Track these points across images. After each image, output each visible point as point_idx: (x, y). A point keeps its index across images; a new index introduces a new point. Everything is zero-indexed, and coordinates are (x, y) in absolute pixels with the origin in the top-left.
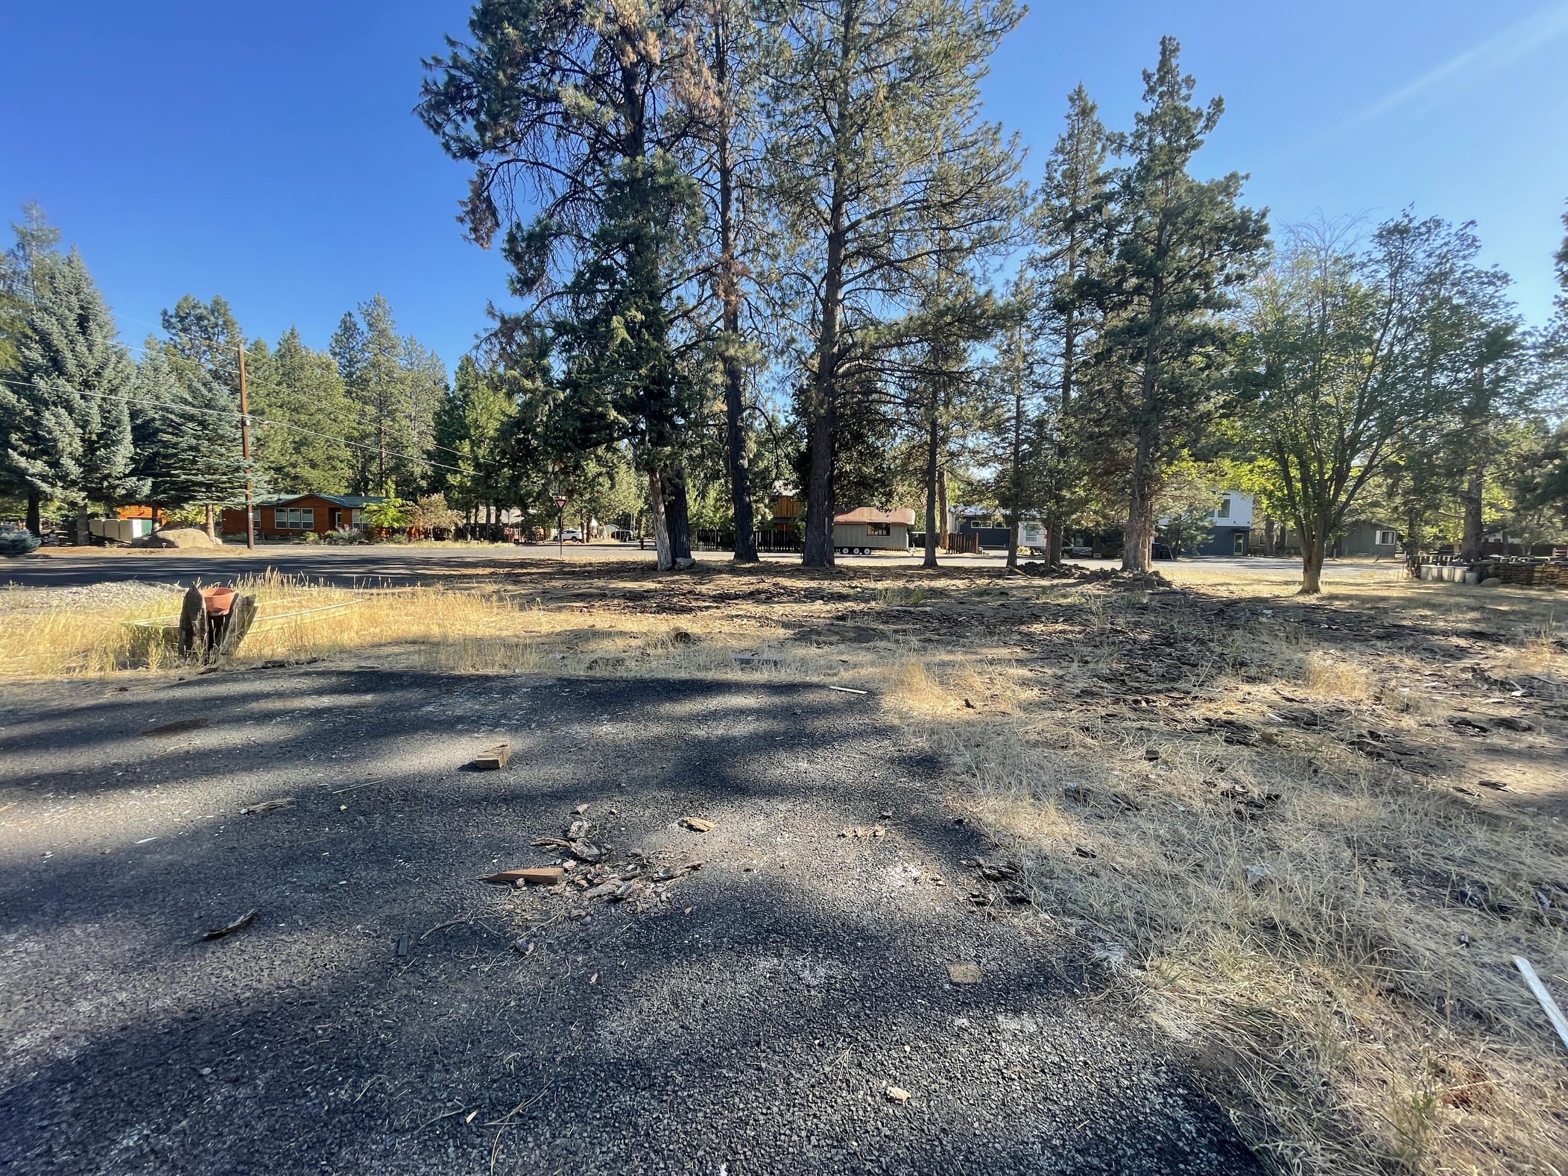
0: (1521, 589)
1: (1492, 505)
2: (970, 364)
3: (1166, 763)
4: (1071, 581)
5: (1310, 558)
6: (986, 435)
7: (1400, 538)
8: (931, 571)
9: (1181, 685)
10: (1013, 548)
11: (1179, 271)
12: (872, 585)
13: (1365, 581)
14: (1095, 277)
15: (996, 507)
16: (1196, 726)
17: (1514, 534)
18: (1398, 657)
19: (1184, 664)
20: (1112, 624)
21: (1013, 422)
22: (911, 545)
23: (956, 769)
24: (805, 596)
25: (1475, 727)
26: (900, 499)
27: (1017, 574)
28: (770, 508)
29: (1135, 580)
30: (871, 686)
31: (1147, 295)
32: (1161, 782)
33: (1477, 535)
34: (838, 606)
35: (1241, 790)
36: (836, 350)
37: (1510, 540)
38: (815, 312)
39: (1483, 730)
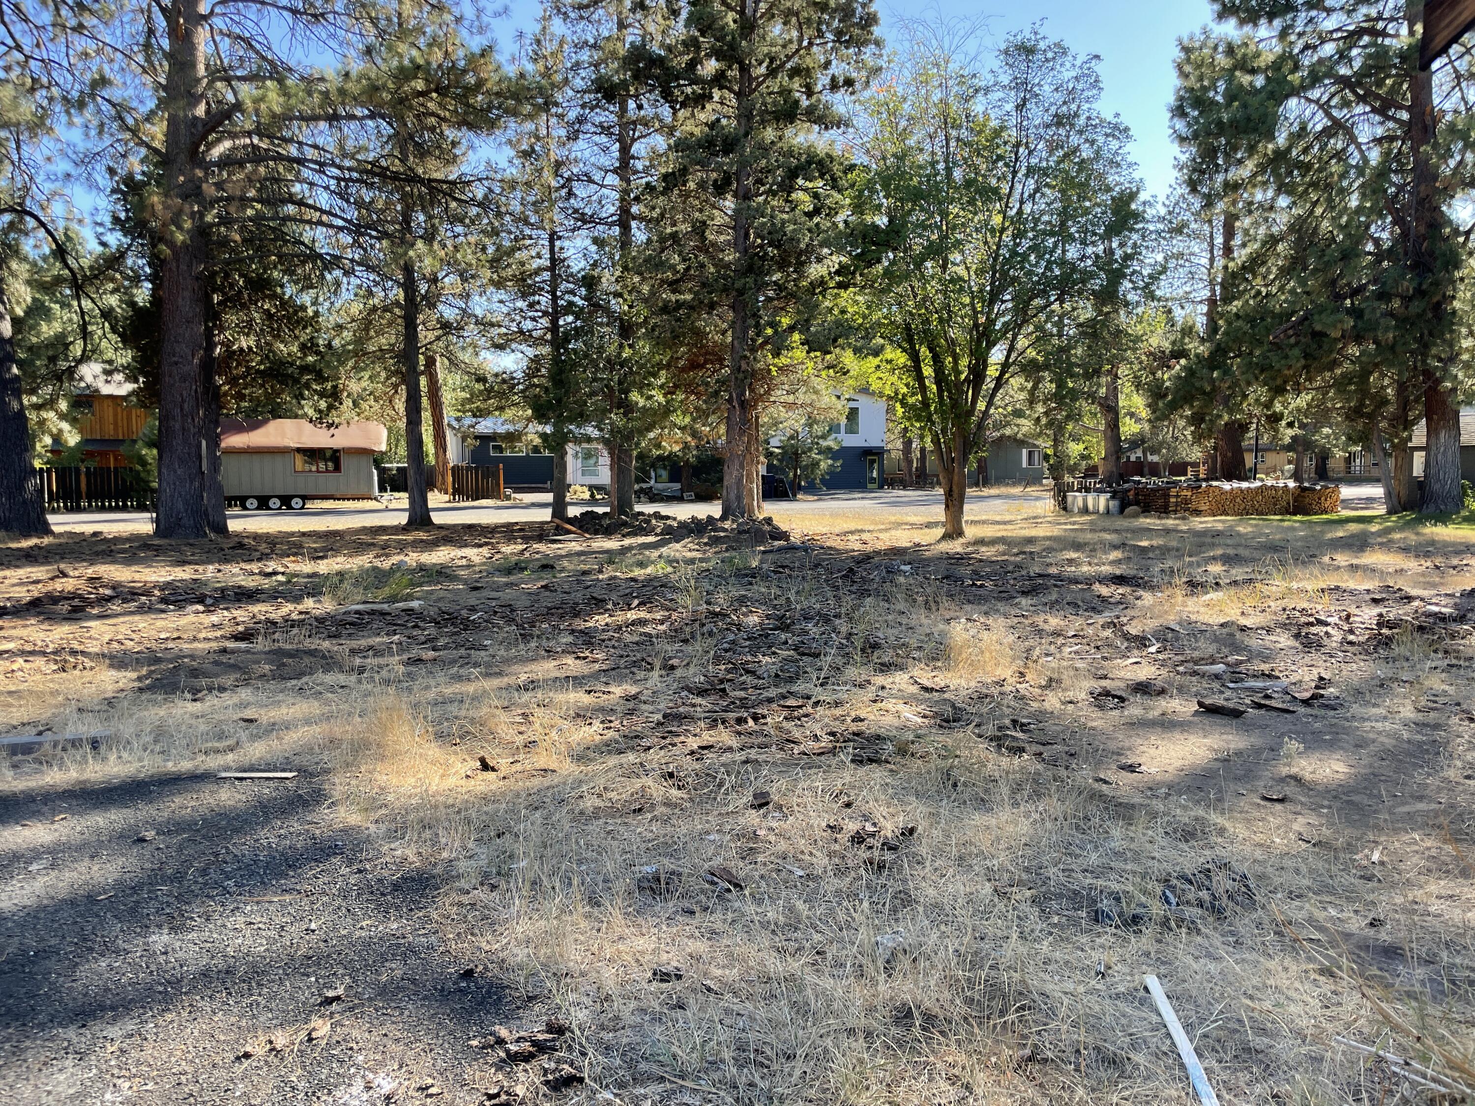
0: (1159, 518)
1: (1132, 415)
2: (465, 168)
3: (780, 808)
4: (651, 539)
5: (951, 490)
6: (502, 295)
7: (1046, 457)
8: (422, 535)
9: (800, 687)
10: (560, 489)
11: (772, 60)
12: (307, 567)
13: (1012, 518)
14: (655, 48)
15: (529, 420)
16: (817, 745)
17: (1154, 451)
18: (1042, 617)
19: (804, 654)
20: (708, 603)
21: (546, 275)
22: (382, 489)
23: (463, 884)
24: (164, 600)
25: (1114, 697)
26: (355, 404)
27: (569, 532)
28: (73, 421)
29: (740, 532)
30: (304, 760)
31: (731, 90)
32: (772, 838)
33: (1117, 452)
34: (236, 613)
35: (872, 829)
36: (200, 110)
37: (1150, 458)
38: (151, 32)
39: (1122, 699)
